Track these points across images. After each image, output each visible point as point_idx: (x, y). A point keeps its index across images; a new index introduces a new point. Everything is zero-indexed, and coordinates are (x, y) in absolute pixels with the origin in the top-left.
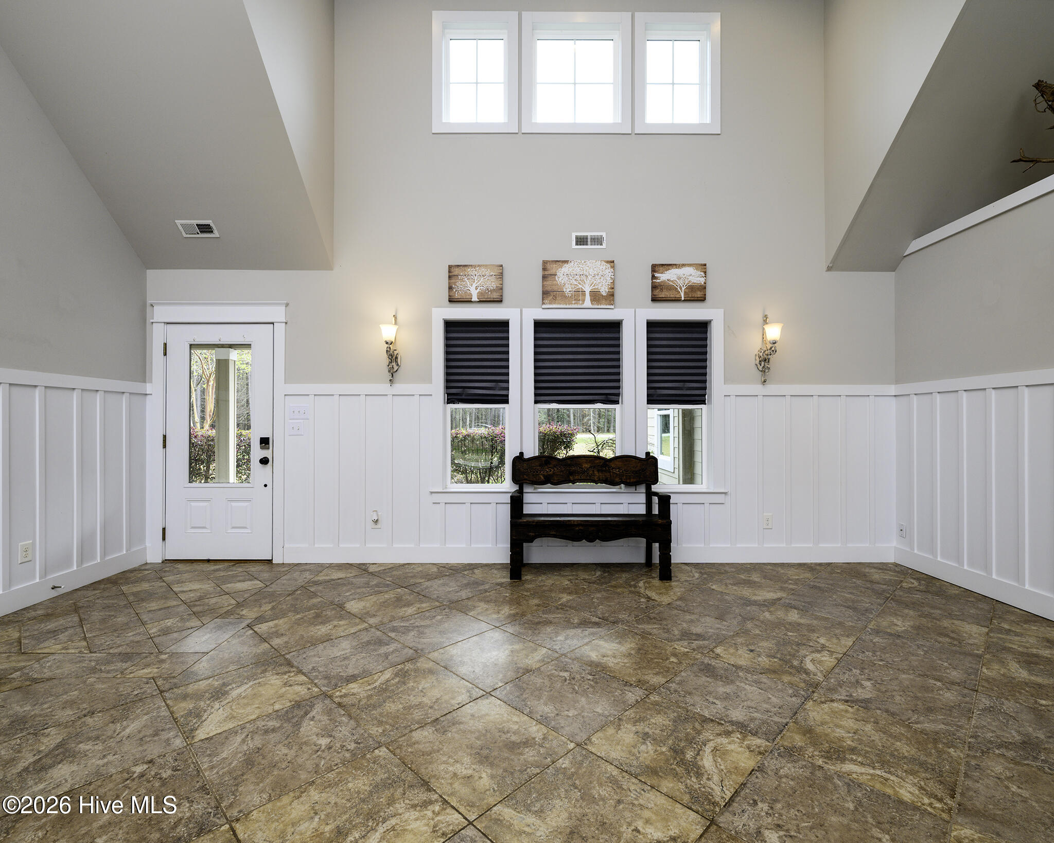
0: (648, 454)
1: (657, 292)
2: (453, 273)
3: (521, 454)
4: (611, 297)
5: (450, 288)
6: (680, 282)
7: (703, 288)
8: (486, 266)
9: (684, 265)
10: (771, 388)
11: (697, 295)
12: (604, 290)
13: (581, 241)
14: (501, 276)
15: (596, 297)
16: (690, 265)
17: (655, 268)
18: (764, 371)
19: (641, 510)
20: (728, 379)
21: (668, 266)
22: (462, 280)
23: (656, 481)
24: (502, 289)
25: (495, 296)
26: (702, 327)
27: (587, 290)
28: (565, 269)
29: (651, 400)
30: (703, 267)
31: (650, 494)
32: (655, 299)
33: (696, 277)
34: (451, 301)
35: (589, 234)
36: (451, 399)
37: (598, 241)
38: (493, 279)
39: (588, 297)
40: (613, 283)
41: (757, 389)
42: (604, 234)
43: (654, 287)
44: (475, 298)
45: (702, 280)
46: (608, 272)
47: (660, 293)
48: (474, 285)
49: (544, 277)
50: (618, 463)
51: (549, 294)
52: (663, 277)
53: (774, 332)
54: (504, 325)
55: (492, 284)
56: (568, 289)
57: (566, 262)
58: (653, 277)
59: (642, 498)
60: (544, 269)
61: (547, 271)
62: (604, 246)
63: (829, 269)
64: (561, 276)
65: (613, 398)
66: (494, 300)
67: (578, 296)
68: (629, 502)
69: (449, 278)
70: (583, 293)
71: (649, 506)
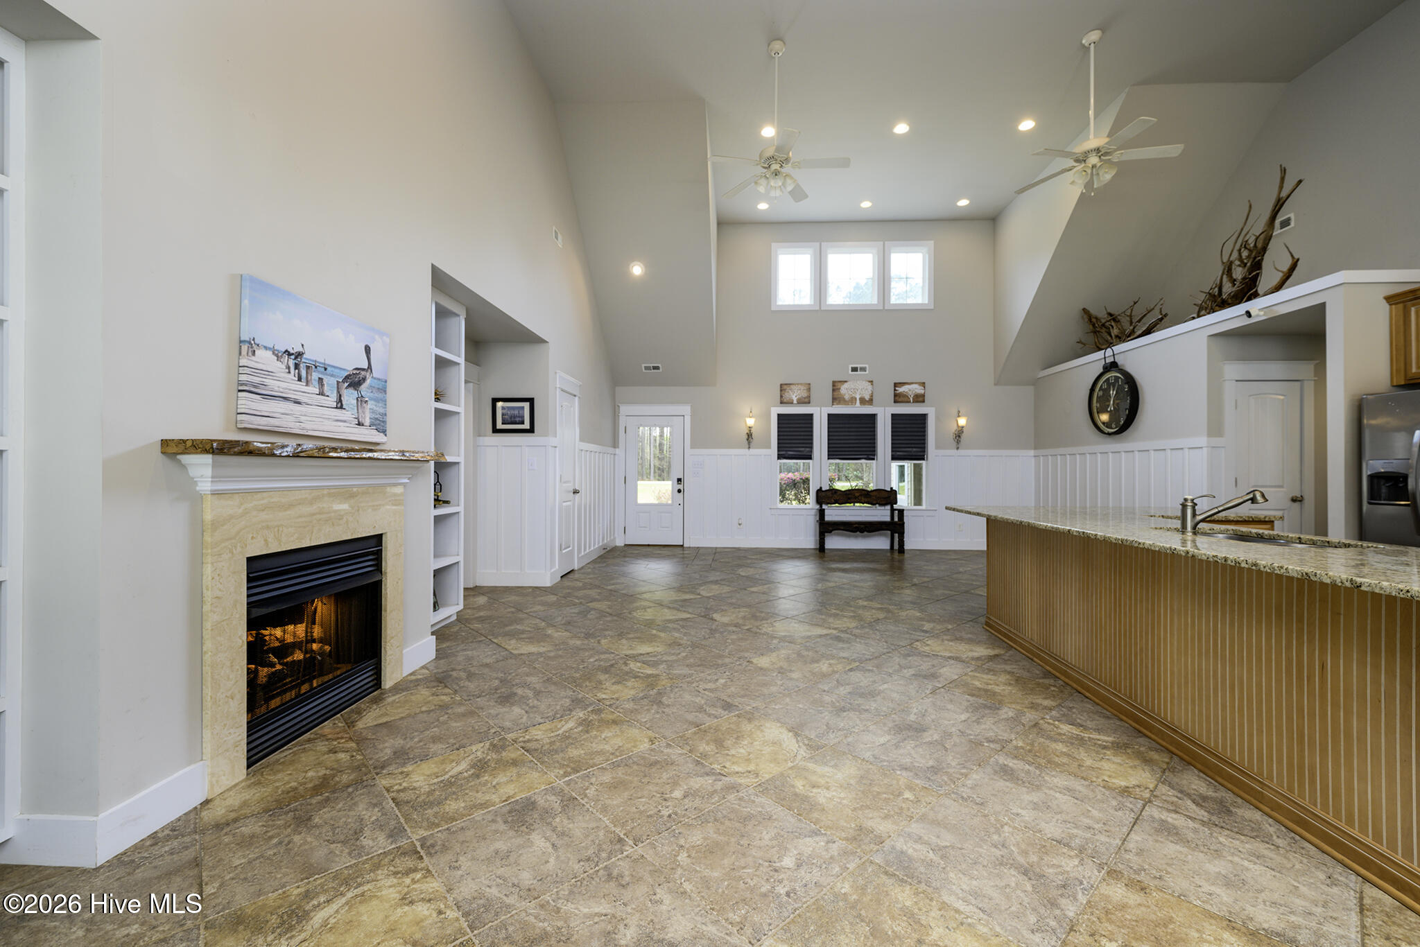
0: (892, 488)
1: (897, 398)
2: (783, 388)
3: (821, 488)
4: (870, 402)
5: (781, 396)
6: (910, 393)
7: (923, 396)
8: (801, 384)
9: (912, 383)
10: (961, 452)
11: (920, 399)
12: (867, 397)
13: (854, 369)
14: (809, 390)
15: (863, 401)
16: (916, 383)
17: (896, 385)
18: (958, 442)
19: (888, 519)
20: (937, 447)
21: (904, 384)
22: (788, 392)
23: (896, 503)
24: (810, 396)
25: (806, 400)
26: (923, 418)
27: (858, 397)
28: (846, 386)
29: (894, 458)
30: (923, 384)
31: (893, 510)
32: (895, 402)
33: (918, 389)
34: (782, 403)
35: (859, 366)
36: (781, 457)
37: (863, 369)
38: (805, 391)
39: (858, 401)
40: (872, 393)
41: (954, 452)
42: (867, 366)
43: (895, 395)
44: (795, 402)
45: (923, 392)
46: (870, 387)
47: (898, 398)
48: (795, 394)
49: (833, 390)
50: (875, 493)
51: (836, 399)
52: (900, 390)
53: (962, 421)
54: (810, 417)
55: (805, 395)
56: (847, 397)
57: (846, 382)
58: (895, 390)
59: (888, 513)
60: (834, 386)
61: (835, 386)
62: (867, 372)
63: (995, 384)
64: (845, 390)
65: (872, 457)
66: (805, 403)
67: (853, 400)
68: (881, 514)
69: (781, 391)
70: (856, 399)
71: (892, 516)
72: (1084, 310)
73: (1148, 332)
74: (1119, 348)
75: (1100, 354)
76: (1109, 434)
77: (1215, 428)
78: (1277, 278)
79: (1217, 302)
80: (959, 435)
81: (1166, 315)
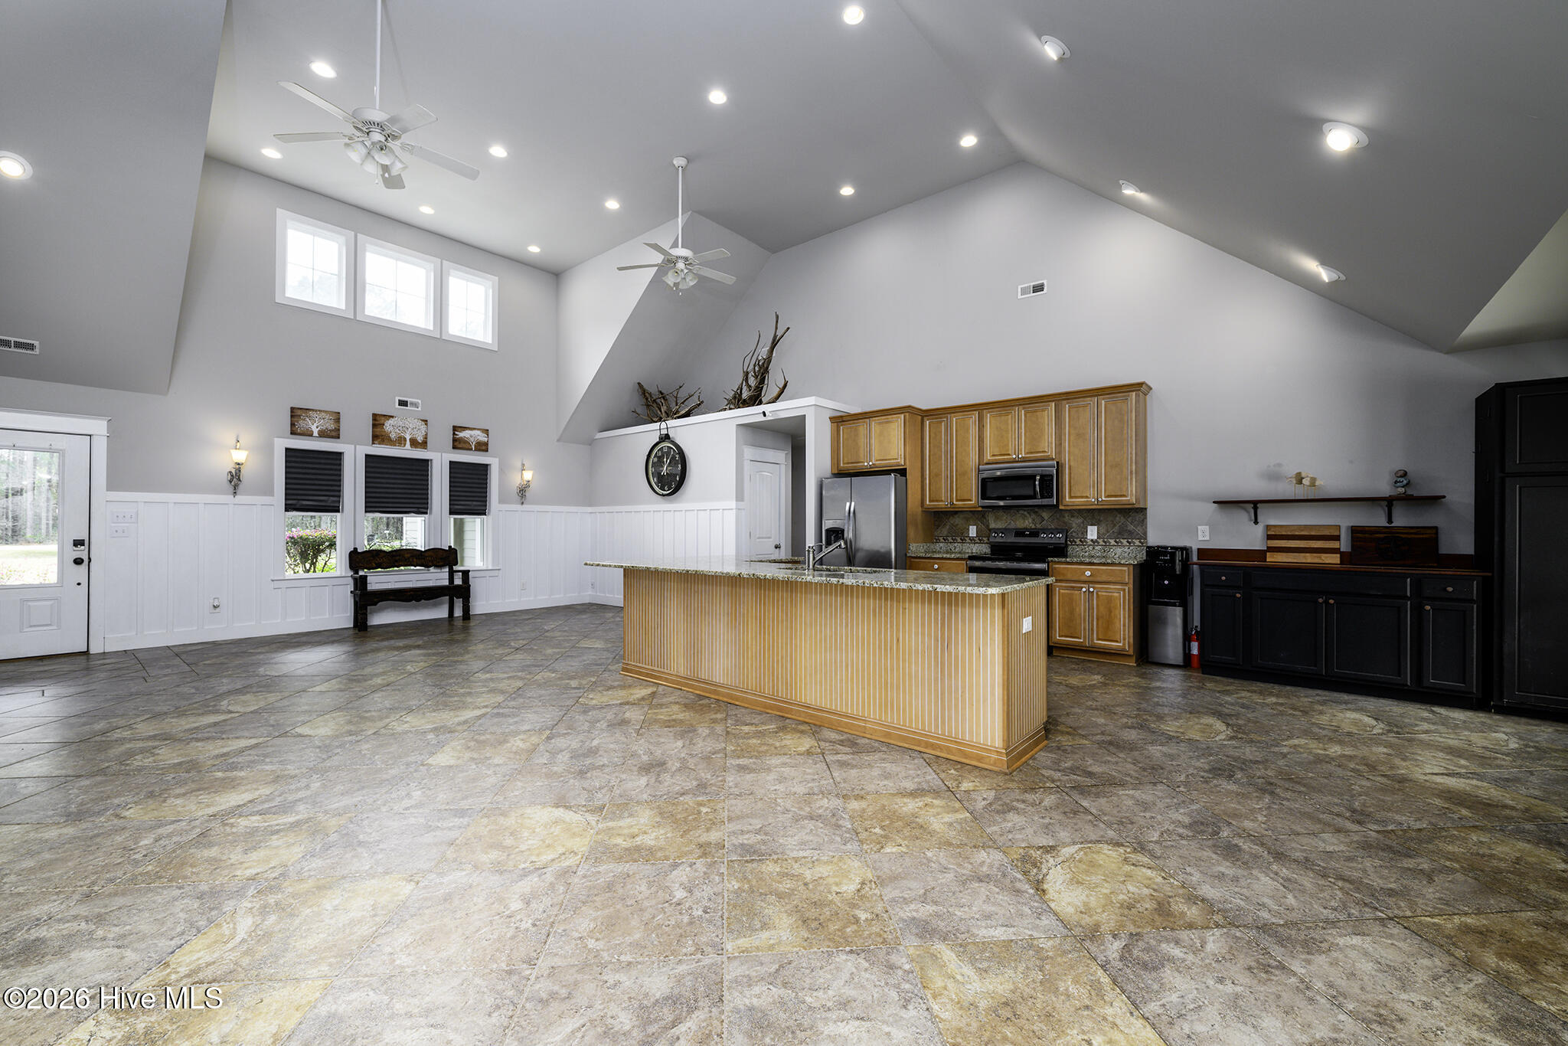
0: (450, 547)
1: (456, 444)
2: (295, 414)
3: (355, 549)
4: (424, 444)
5: (293, 425)
6: (472, 439)
7: (486, 444)
8: (324, 412)
9: (474, 429)
10: (525, 508)
11: (482, 447)
12: (420, 439)
13: (403, 403)
14: (338, 420)
15: (414, 443)
16: (478, 429)
17: (455, 429)
18: (523, 497)
19: (446, 583)
20: (501, 501)
21: (465, 428)
22: (304, 420)
23: (457, 564)
24: (339, 430)
25: (334, 434)
26: (484, 469)
27: (408, 437)
28: (391, 421)
29: (451, 513)
30: (486, 431)
31: (452, 573)
32: (454, 447)
33: (482, 438)
34: (293, 433)
35: (409, 400)
36: (288, 508)
37: (415, 405)
38: (332, 422)
39: (408, 442)
40: (426, 435)
41: (519, 507)
42: (419, 401)
43: (455, 440)
44: (316, 434)
45: (486, 439)
46: (423, 427)
47: (458, 444)
48: (315, 425)
49: (374, 426)
50: (430, 553)
51: (378, 437)
52: (461, 435)
53: (528, 475)
54: (338, 456)
55: (332, 427)
56: (393, 436)
57: (392, 417)
58: (454, 434)
59: (446, 575)
60: (374, 420)
61: (378, 421)
62: (420, 409)
63: (558, 440)
64: (388, 426)
65: (425, 511)
66: (332, 437)
67: (400, 441)
68: (437, 577)
69: (292, 416)
70: (405, 439)
71: (451, 579)
72: (639, 384)
73: (687, 415)
74: (671, 423)
75: (656, 426)
76: (663, 495)
77: (740, 497)
78: (776, 391)
79: (738, 402)
80: (523, 491)
81: (702, 402)
